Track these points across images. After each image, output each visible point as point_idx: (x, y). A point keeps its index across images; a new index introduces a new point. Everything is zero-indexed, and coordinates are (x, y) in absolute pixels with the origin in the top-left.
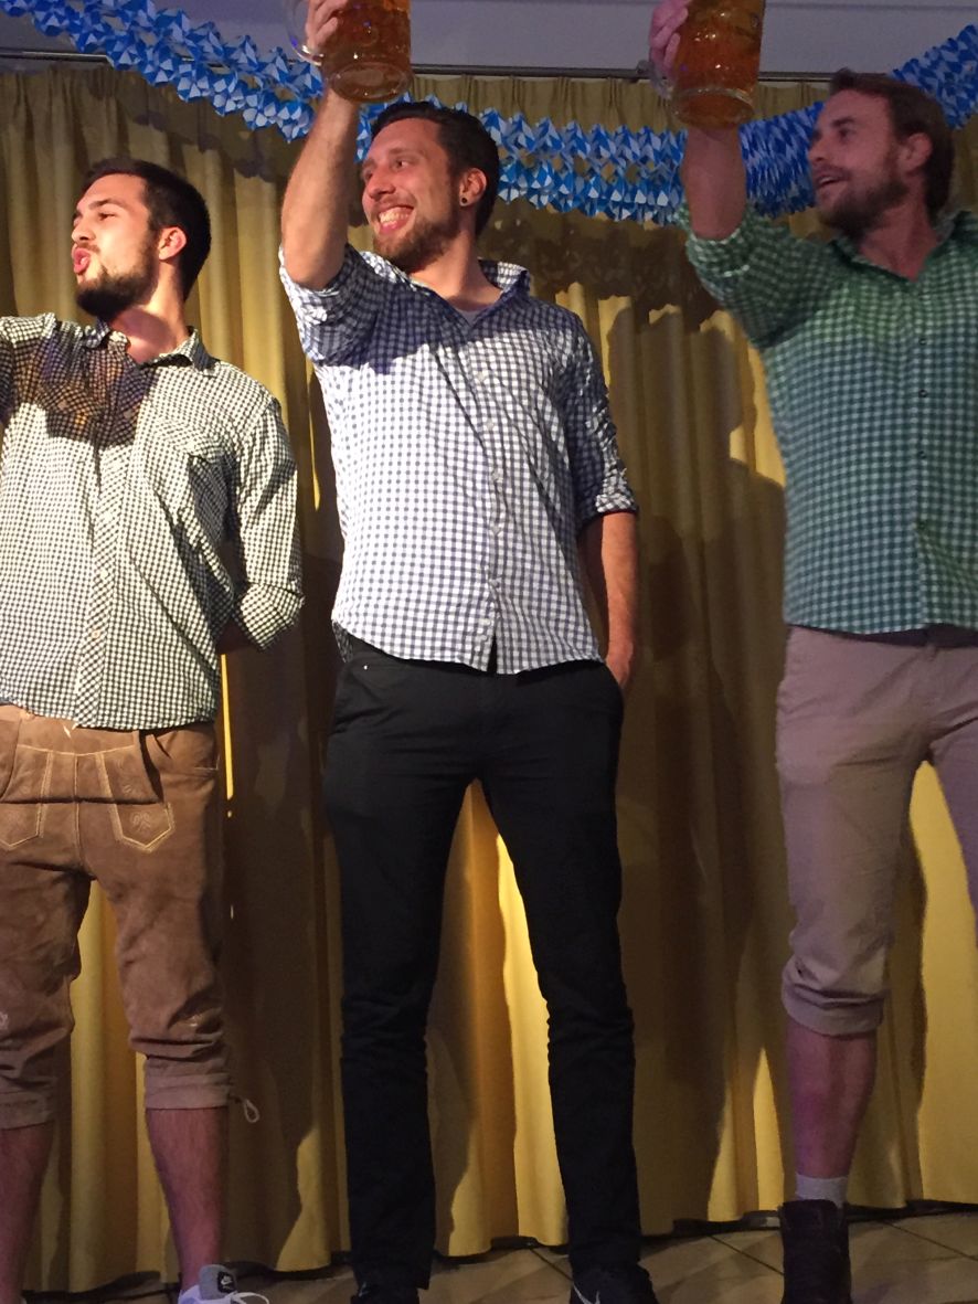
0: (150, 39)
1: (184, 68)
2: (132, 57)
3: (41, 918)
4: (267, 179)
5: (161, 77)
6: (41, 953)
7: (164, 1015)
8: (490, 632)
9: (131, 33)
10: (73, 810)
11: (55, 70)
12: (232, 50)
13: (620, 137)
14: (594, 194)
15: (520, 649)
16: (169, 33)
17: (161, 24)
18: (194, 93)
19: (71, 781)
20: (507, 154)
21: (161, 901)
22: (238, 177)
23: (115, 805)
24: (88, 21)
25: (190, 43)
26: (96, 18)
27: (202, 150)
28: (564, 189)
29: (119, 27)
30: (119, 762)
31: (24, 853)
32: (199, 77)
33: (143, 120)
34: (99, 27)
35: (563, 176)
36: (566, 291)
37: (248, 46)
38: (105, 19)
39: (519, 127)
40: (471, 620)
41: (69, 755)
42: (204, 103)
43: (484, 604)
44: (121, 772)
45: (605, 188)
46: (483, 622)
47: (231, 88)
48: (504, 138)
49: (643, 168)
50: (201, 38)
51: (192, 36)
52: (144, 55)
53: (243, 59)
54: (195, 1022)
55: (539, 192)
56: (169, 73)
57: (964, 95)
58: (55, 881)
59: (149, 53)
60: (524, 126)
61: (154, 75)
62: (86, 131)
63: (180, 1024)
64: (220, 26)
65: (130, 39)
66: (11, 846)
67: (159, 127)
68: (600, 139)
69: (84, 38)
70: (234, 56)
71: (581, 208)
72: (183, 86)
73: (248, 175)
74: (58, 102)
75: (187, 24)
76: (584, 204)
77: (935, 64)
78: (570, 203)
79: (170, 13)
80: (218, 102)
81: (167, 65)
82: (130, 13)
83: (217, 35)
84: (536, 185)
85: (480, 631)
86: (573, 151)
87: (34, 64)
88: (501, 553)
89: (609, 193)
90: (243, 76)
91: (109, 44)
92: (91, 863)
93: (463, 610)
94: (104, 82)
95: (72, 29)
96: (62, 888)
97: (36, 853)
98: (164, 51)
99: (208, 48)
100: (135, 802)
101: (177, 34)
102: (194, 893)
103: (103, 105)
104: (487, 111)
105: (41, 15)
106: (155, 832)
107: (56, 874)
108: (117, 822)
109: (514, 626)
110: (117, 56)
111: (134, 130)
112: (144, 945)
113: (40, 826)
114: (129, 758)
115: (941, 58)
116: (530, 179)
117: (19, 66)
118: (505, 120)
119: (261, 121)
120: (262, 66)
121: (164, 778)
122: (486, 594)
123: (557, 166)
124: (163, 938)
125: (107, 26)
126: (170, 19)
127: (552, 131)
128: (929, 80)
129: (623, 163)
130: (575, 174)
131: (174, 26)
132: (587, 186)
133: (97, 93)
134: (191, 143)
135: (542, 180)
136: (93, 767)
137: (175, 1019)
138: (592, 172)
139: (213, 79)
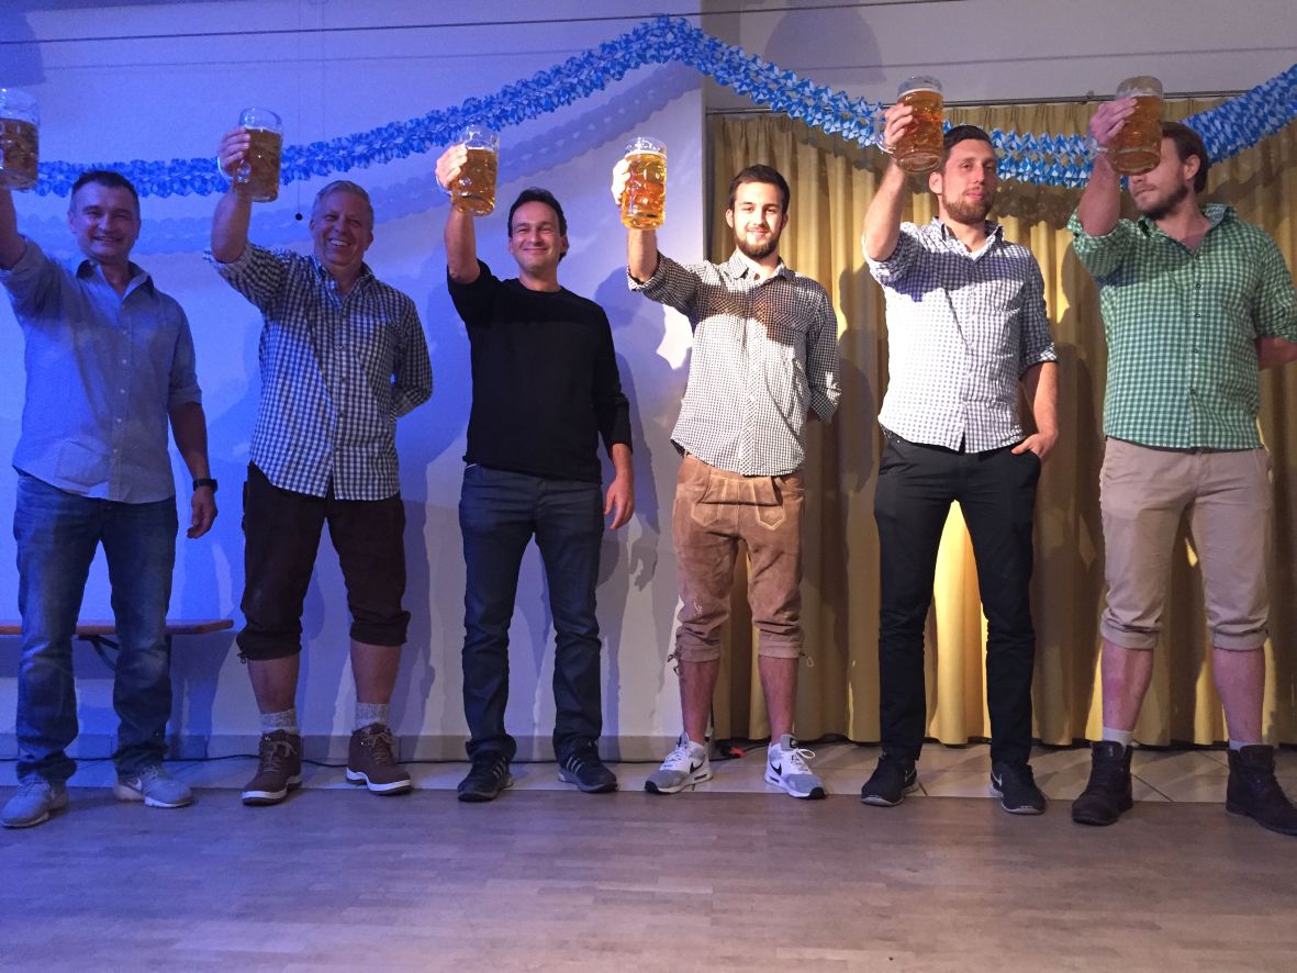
0: (811, 102)
1: (828, 117)
2: (801, 113)
3: (719, 560)
4: (870, 171)
5: (815, 123)
6: (718, 578)
7: (771, 610)
8: (962, 430)
9: (801, 100)
10: (737, 507)
11: (761, 118)
12: (854, 105)
13: (1073, 141)
14: (1055, 174)
15: (978, 440)
16: (820, 98)
17: (817, 94)
18: (833, 130)
19: (736, 494)
20: (1004, 153)
21: (777, 555)
22: (855, 170)
23: (757, 507)
24: (779, 95)
25: (832, 103)
26: (783, 94)
27: (836, 156)
28: (1037, 172)
29: (795, 97)
30: (760, 485)
31: (711, 528)
32: (835, 121)
33: (806, 142)
34: (785, 98)
35: (1037, 165)
36: (1037, 225)
37: (863, 104)
38: (788, 93)
39: (1013, 138)
40: (952, 424)
41: (735, 482)
42: (837, 135)
43: (959, 415)
44: (761, 490)
45: (1062, 170)
46: (958, 424)
47: (852, 126)
48: (1004, 145)
49: (1086, 158)
50: (837, 100)
51: (833, 100)
52: (807, 111)
53: (859, 110)
54: (787, 614)
55: (1022, 174)
56: (819, 120)
57: (1291, 106)
58: (725, 542)
59: (810, 110)
60: (1016, 137)
61: (812, 121)
62: (776, 150)
63: (779, 616)
64: (847, 93)
65: (800, 103)
66: (705, 525)
67: (814, 146)
68: (1060, 143)
69: (776, 104)
70: (854, 109)
71: (1048, 182)
72: (826, 127)
73: (859, 169)
74: (762, 137)
75: (830, 93)
76: (1049, 178)
77: (1272, 89)
78: (1041, 179)
79: (822, 87)
80: (845, 134)
81: (819, 116)
82: (800, 89)
83: (846, 98)
84: (1021, 170)
85: (956, 429)
86: (1044, 150)
87: (749, 116)
88: (971, 387)
89: (1065, 173)
90: (859, 119)
91: (790, 106)
92: (743, 533)
93: (947, 418)
94: (785, 124)
95: (770, 100)
96: (728, 546)
97: (717, 528)
98: (817, 108)
99: (841, 105)
100: (766, 505)
101: (825, 98)
102: (795, 551)
103: (784, 135)
104: (995, 130)
105: (755, 94)
106: (776, 520)
107: (726, 538)
108: (758, 514)
109: (975, 427)
110: (793, 112)
111: (801, 147)
112: (767, 574)
113: (719, 516)
114: (765, 483)
115: (1276, 84)
116: (1017, 167)
117: (743, 117)
118: (1005, 134)
119: (867, 143)
120: (869, 113)
121: (783, 493)
122: (961, 410)
123: (1034, 157)
124: (777, 572)
125: (789, 98)
126: (821, 91)
127: (1032, 140)
128: (1268, 98)
129: (1074, 156)
130: (1044, 163)
131: (823, 94)
132: (1051, 169)
133: (782, 129)
134: (830, 153)
135: (1024, 167)
136: (747, 487)
137: (777, 612)
138: (1055, 161)
139: (842, 122)
